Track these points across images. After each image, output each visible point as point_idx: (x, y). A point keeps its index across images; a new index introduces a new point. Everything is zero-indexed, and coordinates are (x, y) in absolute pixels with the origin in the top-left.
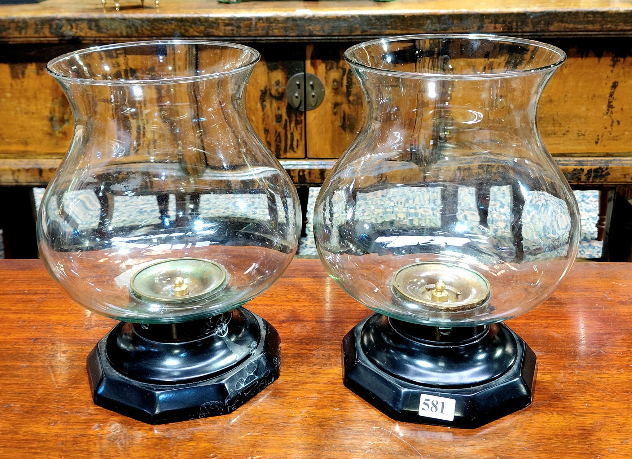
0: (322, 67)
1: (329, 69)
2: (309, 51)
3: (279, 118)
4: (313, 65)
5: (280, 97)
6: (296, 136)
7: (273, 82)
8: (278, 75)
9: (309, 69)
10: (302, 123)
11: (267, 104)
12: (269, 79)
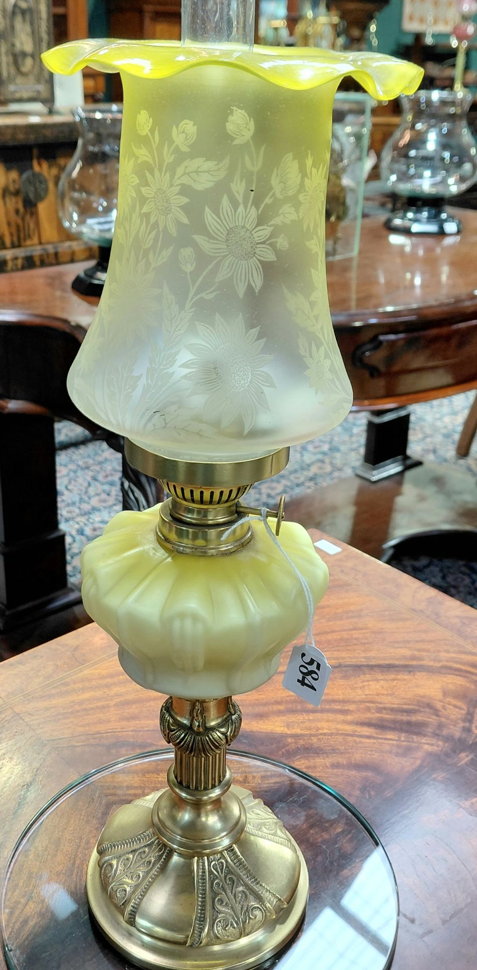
0: (45, 165)
1: (50, 166)
2: (35, 152)
3: (17, 212)
4: (40, 164)
5: (17, 193)
6: (32, 226)
7: (11, 181)
8: (14, 175)
9: (36, 168)
10: (34, 214)
11: (7, 199)
12: (7, 179)
